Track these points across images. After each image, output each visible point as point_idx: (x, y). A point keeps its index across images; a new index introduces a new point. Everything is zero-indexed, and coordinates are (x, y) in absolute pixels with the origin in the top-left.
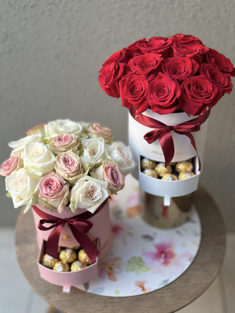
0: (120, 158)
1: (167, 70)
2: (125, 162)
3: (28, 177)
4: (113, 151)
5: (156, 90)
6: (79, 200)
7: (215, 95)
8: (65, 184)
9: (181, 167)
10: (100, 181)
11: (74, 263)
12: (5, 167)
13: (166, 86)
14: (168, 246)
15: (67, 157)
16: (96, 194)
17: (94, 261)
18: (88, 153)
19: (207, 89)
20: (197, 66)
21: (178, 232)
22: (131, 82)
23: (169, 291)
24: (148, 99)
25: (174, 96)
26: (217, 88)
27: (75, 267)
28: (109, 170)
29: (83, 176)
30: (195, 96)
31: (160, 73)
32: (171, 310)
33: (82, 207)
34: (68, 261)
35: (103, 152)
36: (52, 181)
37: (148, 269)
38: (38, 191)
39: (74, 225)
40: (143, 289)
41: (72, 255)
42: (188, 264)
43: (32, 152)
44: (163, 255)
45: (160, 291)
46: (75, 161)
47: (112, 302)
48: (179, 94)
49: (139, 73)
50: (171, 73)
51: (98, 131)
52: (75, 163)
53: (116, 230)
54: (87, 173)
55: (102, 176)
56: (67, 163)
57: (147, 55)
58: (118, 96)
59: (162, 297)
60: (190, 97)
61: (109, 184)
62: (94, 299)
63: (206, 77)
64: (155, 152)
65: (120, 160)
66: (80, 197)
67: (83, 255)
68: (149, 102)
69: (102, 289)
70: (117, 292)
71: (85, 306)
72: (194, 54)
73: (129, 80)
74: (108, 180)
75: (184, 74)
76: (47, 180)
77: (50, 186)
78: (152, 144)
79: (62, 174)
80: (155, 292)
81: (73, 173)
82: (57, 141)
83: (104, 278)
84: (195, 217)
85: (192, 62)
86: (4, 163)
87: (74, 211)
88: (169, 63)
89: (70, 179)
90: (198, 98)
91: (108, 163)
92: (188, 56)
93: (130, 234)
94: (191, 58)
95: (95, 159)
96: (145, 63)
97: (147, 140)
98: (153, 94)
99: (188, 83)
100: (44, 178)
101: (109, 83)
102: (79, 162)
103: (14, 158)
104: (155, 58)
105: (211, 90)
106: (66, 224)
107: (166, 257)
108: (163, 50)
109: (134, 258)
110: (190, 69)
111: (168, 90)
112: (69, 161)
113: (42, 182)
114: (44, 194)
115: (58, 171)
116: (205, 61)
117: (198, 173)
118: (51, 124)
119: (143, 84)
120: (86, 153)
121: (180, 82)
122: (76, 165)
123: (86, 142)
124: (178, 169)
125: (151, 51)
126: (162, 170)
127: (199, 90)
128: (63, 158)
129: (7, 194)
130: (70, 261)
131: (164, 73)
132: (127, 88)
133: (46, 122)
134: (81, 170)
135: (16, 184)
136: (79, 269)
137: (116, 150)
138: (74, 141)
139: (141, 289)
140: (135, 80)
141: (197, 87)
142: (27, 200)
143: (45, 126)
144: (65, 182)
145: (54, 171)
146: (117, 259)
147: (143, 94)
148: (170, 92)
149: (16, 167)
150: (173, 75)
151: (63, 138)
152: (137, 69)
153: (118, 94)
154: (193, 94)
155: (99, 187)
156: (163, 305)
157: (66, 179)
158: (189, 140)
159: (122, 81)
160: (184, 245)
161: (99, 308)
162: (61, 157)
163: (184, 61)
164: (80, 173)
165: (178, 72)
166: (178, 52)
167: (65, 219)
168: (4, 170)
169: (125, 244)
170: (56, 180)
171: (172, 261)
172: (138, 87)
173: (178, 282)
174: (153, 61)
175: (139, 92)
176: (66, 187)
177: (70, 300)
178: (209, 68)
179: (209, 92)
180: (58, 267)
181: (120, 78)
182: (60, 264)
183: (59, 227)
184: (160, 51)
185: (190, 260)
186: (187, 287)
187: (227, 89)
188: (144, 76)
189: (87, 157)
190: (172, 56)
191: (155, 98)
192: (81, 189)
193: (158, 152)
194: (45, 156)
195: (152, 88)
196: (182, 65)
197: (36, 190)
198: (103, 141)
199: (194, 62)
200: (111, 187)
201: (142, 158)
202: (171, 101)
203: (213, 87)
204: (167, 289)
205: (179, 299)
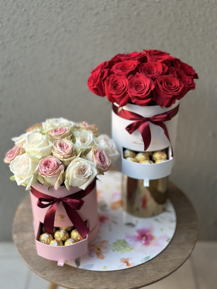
0: (106, 146)
1: (143, 71)
2: (110, 150)
3: (30, 159)
4: (100, 141)
5: (135, 86)
6: (73, 176)
7: (182, 89)
8: (61, 164)
9: (157, 156)
10: (90, 162)
11: (68, 240)
12: (9, 155)
13: (142, 82)
14: (149, 231)
15: (63, 142)
16: (87, 172)
17: (85, 237)
18: (80, 140)
19: (175, 84)
20: (167, 68)
21: (157, 220)
22: (114, 80)
23: (150, 265)
24: (129, 93)
25: (150, 89)
26: (183, 84)
27: (68, 243)
28: (98, 154)
29: (76, 157)
30: (166, 89)
31: (137, 73)
32: (153, 280)
33: (75, 185)
34: (62, 239)
35: (92, 140)
36: (50, 162)
37: (132, 249)
38: (38, 170)
39: (68, 203)
40: (128, 264)
41: (66, 234)
42: (166, 244)
43: (33, 141)
44: (144, 238)
45: (142, 266)
46: (69, 145)
47: (101, 276)
48: (153, 87)
49: (120, 74)
50: (146, 73)
51: (87, 126)
52: (69, 147)
53: (102, 219)
54: (79, 155)
55: (91, 159)
56: (62, 147)
57: (126, 61)
58: (104, 95)
59: (145, 270)
60: (162, 90)
61: (98, 165)
62: (84, 273)
63: (174, 76)
64: (135, 143)
65: (106, 148)
66: (73, 173)
67: (75, 234)
68: (130, 95)
69: (92, 266)
70: (105, 267)
71: (77, 279)
72: (164, 59)
73: (113, 80)
74: (96, 162)
75: (156, 74)
76: (46, 161)
77: (48, 166)
78: (133, 134)
79: (58, 156)
80: (139, 266)
81: (68, 155)
82: (54, 132)
83: (93, 257)
84: (171, 208)
85: (163, 65)
86: (9, 152)
87: (68, 188)
88: (144, 67)
89: (65, 160)
90: (168, 91)
91: (96, 148)
92: (159, 61)
93: (115, 223)
94: (162, 63)
95: (86, 146)
96: (125, 68)
97: (128, 130)
98: (132, 89)
99: (160, 80)
100: (43, 160)
101: (97, 83)
102: (72, 146)
103: (17, 147)
104: (133, 64)
105: (179, 85)
106: (61, 203)
107: (147, 239)
108: (139, 58)
109: (119, 241)
110: (161, 70)
111: (145, 85)
112: (63, 147)
113: (41, 163)
114: (43, 172)
115: (55, 154)
116: (172, 65)
117: (171, 158)
118: (48, 121)
119: (123, 82)
120: (78, 141)
121: (154, 79)
122: (70, 148)
123: (77, 133)
124: (155, 158)
125: (130, 59)
126: (141, 158)
127: (169, 85)
128: (59, 143)
129: (10, 178)
130: (63, 239)
131: (140, 73)
132: (112, 85)
133: (44, 121)
134: (73, 153)
135: (19, 166)
136: (72, 244)
137: (103, 140)
138: (67, 132)
139: (126, 264)
140: (118, 79)
141: (167, 84)
142: (28, 178)
143: (43, 124)
144: (61, 162)
145: (52, 154)
146: (104, 242)
147: (125, 89)
148: (146, 87)
149: (19, 153)
150: (147, 75)
151: (58, 130)
152: (119, 71)
153: (104, 93)
154: (164, 88)
155: (89, 166)
156: (146, 277)
157: (62, 160)
158: (162, 131)
159: (107, 81)
160: (162, 229)
161: (90, 281)
162: (57, 142)
163: (156, 65)
164: (74, 156)
165: (152, 73)
166: (151, 59)
167: (60, 198)
168: (8, 158)
169: (110, 230)
170: (54, 161)
171: (152, 242)
172: (120, 85)
173: (157, 259)
174: (131, 65)
175: (121, 88)
176: (62, 167)
177: (64, 275)
178: (175, 70)
179: (177, 86)
180: (54, 243)
181: (105, 79)
182: (55, 241)
183: (55, 206)
184: (136, 58)
185: (167, 241)
186: (165, 262)
187: (191, 86)
188: (125, 76)
189: (78, 144)
190: (147, 62)
191: (134, 91)
192: (74, 167)
193: (138, 142)
194: (44, 142)
195: (131, 85)
196: (155, 67)
197: (37, 169)
198: (92, 133)
199: (164, 65)
200: (99, 167)
201: (124, 149)
202: (147, 92)
203: (180, 83)
204: (148, 264)
205: (160, 271)
